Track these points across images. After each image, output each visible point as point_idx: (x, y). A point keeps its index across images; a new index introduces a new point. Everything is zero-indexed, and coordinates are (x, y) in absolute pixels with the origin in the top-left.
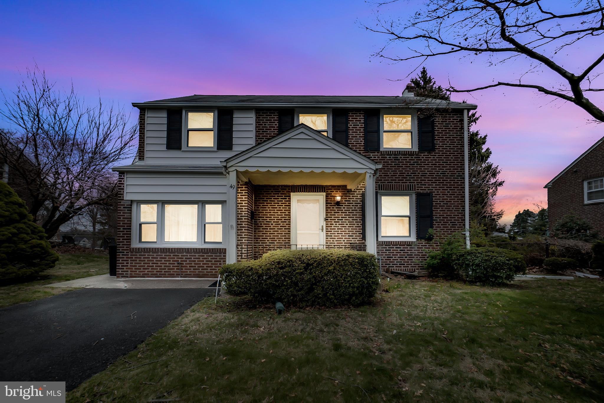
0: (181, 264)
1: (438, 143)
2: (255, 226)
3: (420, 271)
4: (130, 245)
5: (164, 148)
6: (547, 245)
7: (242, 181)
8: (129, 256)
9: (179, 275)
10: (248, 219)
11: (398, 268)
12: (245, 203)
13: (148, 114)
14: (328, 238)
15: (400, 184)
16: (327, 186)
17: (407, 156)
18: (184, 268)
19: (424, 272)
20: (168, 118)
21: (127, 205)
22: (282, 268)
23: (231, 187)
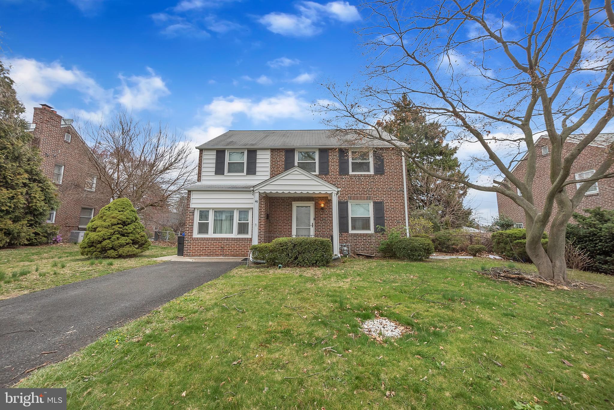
0: (223, 248)
1: (386, 169)
2: (269, 224)
3: (377, 253)
4: (192, 236)
5: (213, 174)
6: (471, 236)
7: (261, 196)
8: (192, 243)
9: (222, 255)
10: (265, 219)
11: (362, 252)
12: (263, 210)
13: (204, 153)
14: (316, 232)
15: (363, 195)
16: (315, 197)
17: (367, 178)
18: (225, 251)
19: (379, 255)
20: (217, 155)
21: (192, 211)
22: (282, 247)
23: (256, 202)
